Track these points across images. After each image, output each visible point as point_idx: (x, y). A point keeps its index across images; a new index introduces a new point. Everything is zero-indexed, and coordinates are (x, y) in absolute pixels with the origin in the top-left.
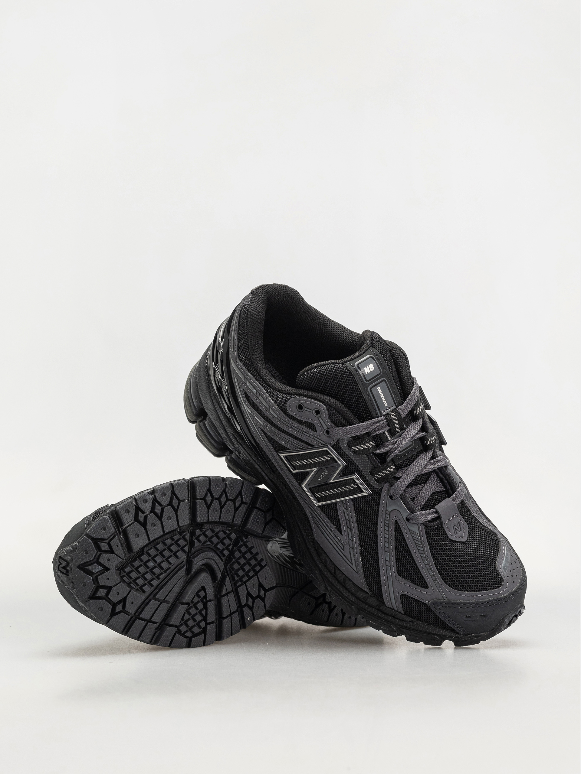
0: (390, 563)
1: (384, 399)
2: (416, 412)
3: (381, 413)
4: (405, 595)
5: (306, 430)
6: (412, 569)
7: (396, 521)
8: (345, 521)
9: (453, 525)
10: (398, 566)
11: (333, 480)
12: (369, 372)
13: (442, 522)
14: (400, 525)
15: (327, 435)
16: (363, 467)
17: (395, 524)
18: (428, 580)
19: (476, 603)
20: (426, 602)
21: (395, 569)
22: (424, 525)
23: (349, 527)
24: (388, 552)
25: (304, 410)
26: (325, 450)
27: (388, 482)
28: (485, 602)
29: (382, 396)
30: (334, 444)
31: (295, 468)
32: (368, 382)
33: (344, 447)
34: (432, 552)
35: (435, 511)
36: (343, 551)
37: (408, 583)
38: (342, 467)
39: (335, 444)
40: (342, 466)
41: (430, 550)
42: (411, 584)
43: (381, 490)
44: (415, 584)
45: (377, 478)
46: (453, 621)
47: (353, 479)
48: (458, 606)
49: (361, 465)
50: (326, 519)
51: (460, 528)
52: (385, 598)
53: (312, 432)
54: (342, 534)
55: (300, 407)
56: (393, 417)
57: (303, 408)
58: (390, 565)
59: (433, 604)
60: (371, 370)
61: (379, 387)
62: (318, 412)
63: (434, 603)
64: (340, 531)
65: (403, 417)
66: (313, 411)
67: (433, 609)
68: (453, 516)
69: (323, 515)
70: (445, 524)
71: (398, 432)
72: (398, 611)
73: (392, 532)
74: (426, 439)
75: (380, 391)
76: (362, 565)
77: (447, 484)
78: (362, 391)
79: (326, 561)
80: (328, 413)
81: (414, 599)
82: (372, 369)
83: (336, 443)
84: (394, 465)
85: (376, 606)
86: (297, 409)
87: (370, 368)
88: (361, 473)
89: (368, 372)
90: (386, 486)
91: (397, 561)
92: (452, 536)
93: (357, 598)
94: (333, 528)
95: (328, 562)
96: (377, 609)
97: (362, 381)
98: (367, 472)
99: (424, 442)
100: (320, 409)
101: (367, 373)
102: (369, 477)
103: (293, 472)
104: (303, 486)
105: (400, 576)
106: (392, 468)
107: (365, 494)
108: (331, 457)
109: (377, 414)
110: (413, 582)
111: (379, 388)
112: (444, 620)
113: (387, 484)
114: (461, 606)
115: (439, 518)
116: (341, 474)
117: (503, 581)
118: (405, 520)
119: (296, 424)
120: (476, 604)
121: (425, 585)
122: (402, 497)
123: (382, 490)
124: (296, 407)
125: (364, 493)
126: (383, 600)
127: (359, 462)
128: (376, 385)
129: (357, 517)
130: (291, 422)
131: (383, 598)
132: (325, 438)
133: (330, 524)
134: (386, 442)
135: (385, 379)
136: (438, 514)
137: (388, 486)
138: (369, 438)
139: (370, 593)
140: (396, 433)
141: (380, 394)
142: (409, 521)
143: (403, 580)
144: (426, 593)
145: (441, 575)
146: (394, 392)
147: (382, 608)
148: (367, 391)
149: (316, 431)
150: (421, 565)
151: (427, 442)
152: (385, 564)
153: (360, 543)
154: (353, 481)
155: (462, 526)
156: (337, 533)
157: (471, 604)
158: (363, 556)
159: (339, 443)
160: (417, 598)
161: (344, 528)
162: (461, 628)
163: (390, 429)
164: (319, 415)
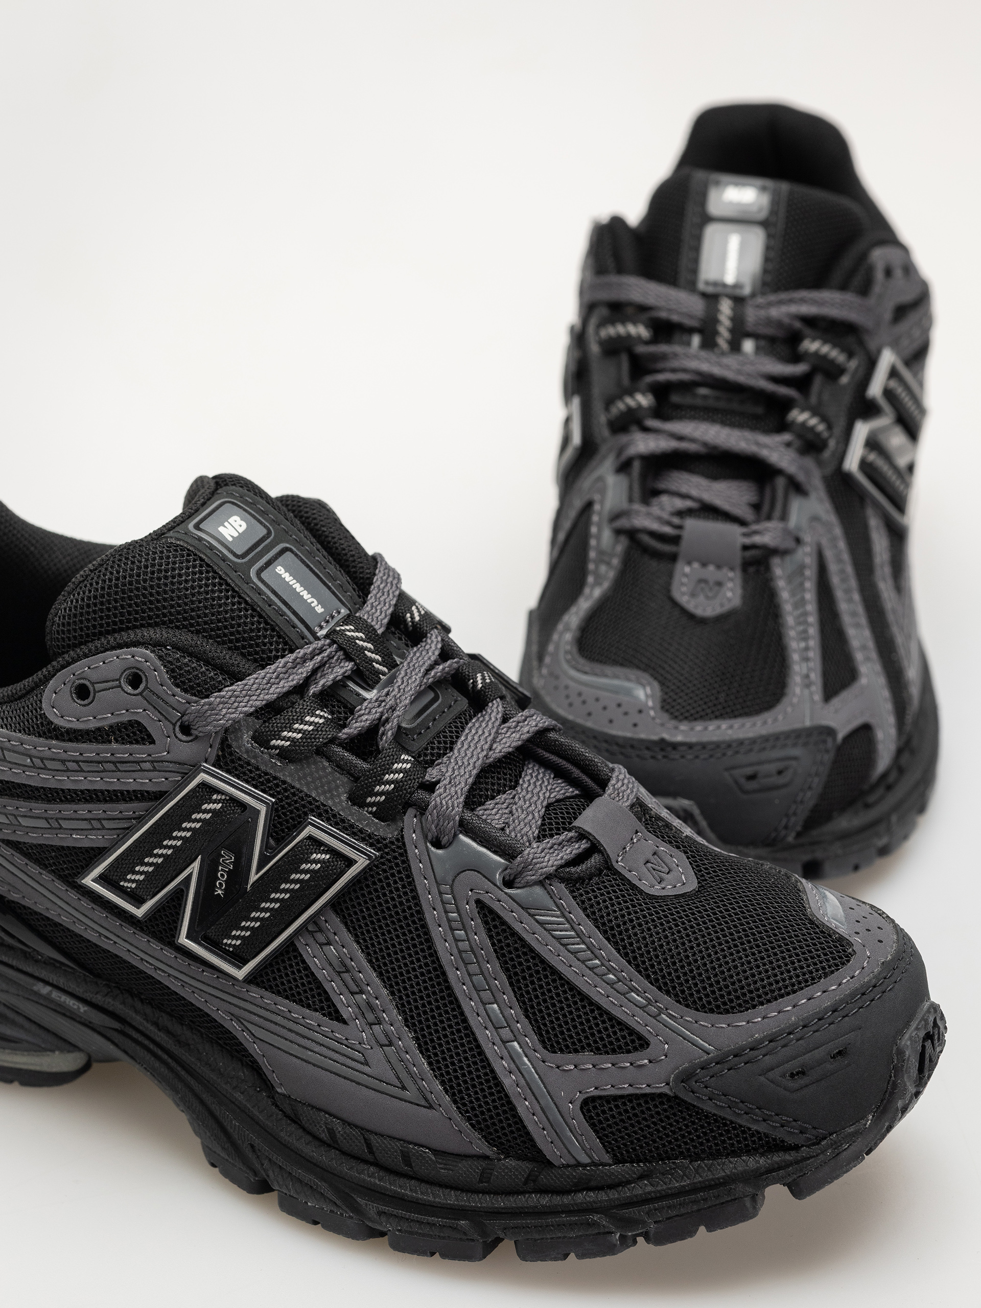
0: (512, 1031)
1: (306, 595)
2: (412, 617)
3: (314, 634)
4: (593, 1099)
5: (122, 751)
6: (579, 1017)
7: (478, 902)
8: (337, 979)
9: (642, 861)
10: (539, 1028)
11: (257, 872)
12: (236, 534)
13: (608, 856)
14: (495, 906)
15: (189, 738)
16: (324, 793)
17: (479, 913)
18: (638, 1021)
19: (801, 1023)
20: (662, 1088)
21: (532, 1040)
22: (562, 880)
23: (355, 989)
24: (493, 1003)
25: (95, 695)
26: (198, 786)
27: (410, 805)
28: (826, 1010)
29: (298, 587)
30: (218, 756)
31: (137, 899)
32: (244, 560)
33: (247, 751)
34: (615, 945)
35: (577, 834)
36: (366, 1069)
37: (587, 1059)
38: (267, 811)
39: (220, 753)
40: (263, 809)
41: (608, 939)
42: (597, 1058)
43: (401, 839)
44: (607, 1053)
45: (375, 809)
46: (760, 1109)
47: (310, 838)
48: (755, 1053)
49: (316, 788)
50: (284, 1005)
51: (664, 865)
52: (542, 1138)
53: (141, 752)
54: (344, 1022)
55: (82, 692)
56: (352, 633)
57: (91, 689)
58: (515, 1036)
59: (682, 1082)
60: (241, 530)
61: (279, 568)
62: (135, 680)
63: (686, 1077)
64: (336, 1016)
65: (380, 632)
66: (120, 682)
67: (689, 1098)
68: (632, 839)
69: (269, 999)
70: (617, 862)
71: (384, 674)
72: (593, 1164)
73: (480, 938)
74: (469, 676)
75: (287, 577)
76: (436, 1078)
77: (576, 772)
78: (236, 585)
79: (331, 1132)
80: (165, 666)
81: (622, 1097)
82: (241, 526)
83: (222, 750)
84: (408, 752)
85: (526, 1183)
86: (75, 701)
87: (236, 525)
88: (327, 811)
89: (232, 536)
90: (410, 819)
91: (527, 1017)
92: (649, 885)
93: (462, 1190)
94: (313, 1018)
95: (339, 1128)
96: (531, 1193)
97: (224, 559)
98: (340, 802)
99: (468, 686)
100: (139, 666)
101: (230, 539)
102: (353, 815)
103: (140, 912)
104: (183, 939)
105: (555, 1052)
106: (404, 761)
107: (362, 863)
108: (223, 797)
109: (303, 638)
110: (598, 1051)
111: (280, 570)
112: (733, 1119)
113: (411, 812)
114: (764, 1051)
115: (595, 848)
116: (272, 842)
117: (850, 944)
118: (502, 887)
119: (90, 750)
120: (804, 1027)
121: (639, 1043)
122: (465, 827)
123: (402, 836)
124: (70, 697)
125: (356, 862)
126: (540, 1151)
127: (307, 784)
128: (269, 564)
129: (365, 950)
130: (74, 750)
131: (534, 1145)
132: (184, 750)
133: (298, 1012)
134: (361, 704)
135: (288, 545)
136: (589, 839)
137: (415, 817)
138: (307, 703)
139: (492, 1151)
140: (380, 678)
141: (291, 583)
142: (515, 886)
143: (568, 1062)
144: (650, 1062)
145: (668, 993)
146: (328, 575)
147: (545, 1178)
148: (248, 581)
149: (153, 742)
150: (599, 993)
151: (475, 682)
152: (497, 1040)
153: (406, 1020)
154: (316, 844)
155: (667, 859)
156: (328, 1025)
157: (790, 1033)
158: (427, 1050)
159: (230, 746)
160: (631, 1091)
161: (342, 1000)
162: (794, 1123)
163: (358, 669)
164: (142, 686)
